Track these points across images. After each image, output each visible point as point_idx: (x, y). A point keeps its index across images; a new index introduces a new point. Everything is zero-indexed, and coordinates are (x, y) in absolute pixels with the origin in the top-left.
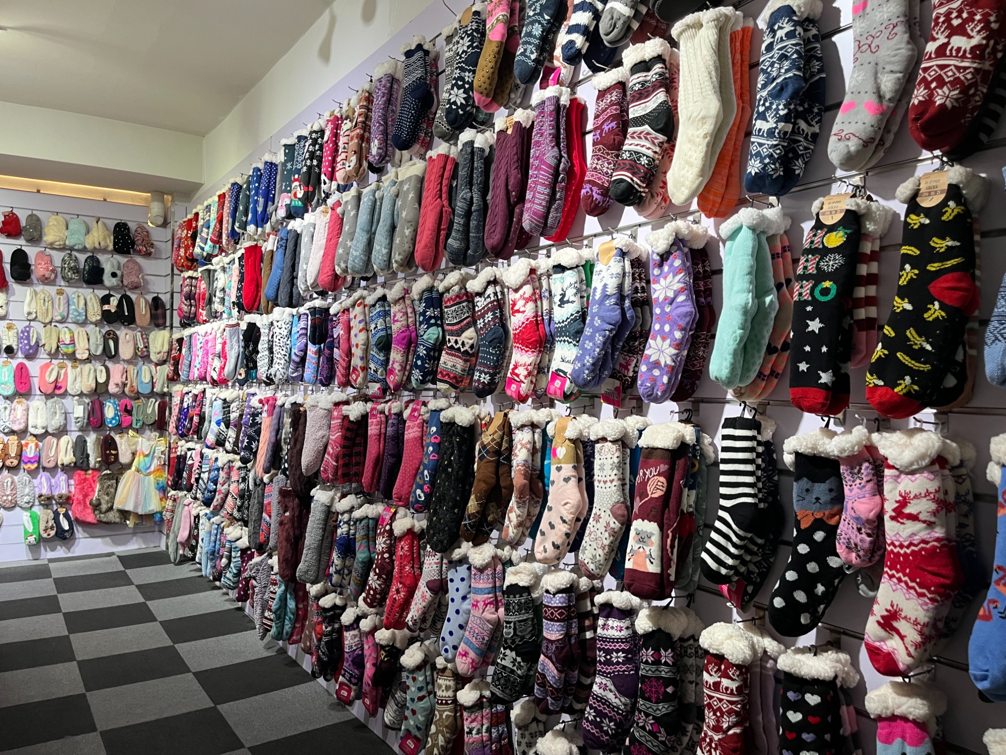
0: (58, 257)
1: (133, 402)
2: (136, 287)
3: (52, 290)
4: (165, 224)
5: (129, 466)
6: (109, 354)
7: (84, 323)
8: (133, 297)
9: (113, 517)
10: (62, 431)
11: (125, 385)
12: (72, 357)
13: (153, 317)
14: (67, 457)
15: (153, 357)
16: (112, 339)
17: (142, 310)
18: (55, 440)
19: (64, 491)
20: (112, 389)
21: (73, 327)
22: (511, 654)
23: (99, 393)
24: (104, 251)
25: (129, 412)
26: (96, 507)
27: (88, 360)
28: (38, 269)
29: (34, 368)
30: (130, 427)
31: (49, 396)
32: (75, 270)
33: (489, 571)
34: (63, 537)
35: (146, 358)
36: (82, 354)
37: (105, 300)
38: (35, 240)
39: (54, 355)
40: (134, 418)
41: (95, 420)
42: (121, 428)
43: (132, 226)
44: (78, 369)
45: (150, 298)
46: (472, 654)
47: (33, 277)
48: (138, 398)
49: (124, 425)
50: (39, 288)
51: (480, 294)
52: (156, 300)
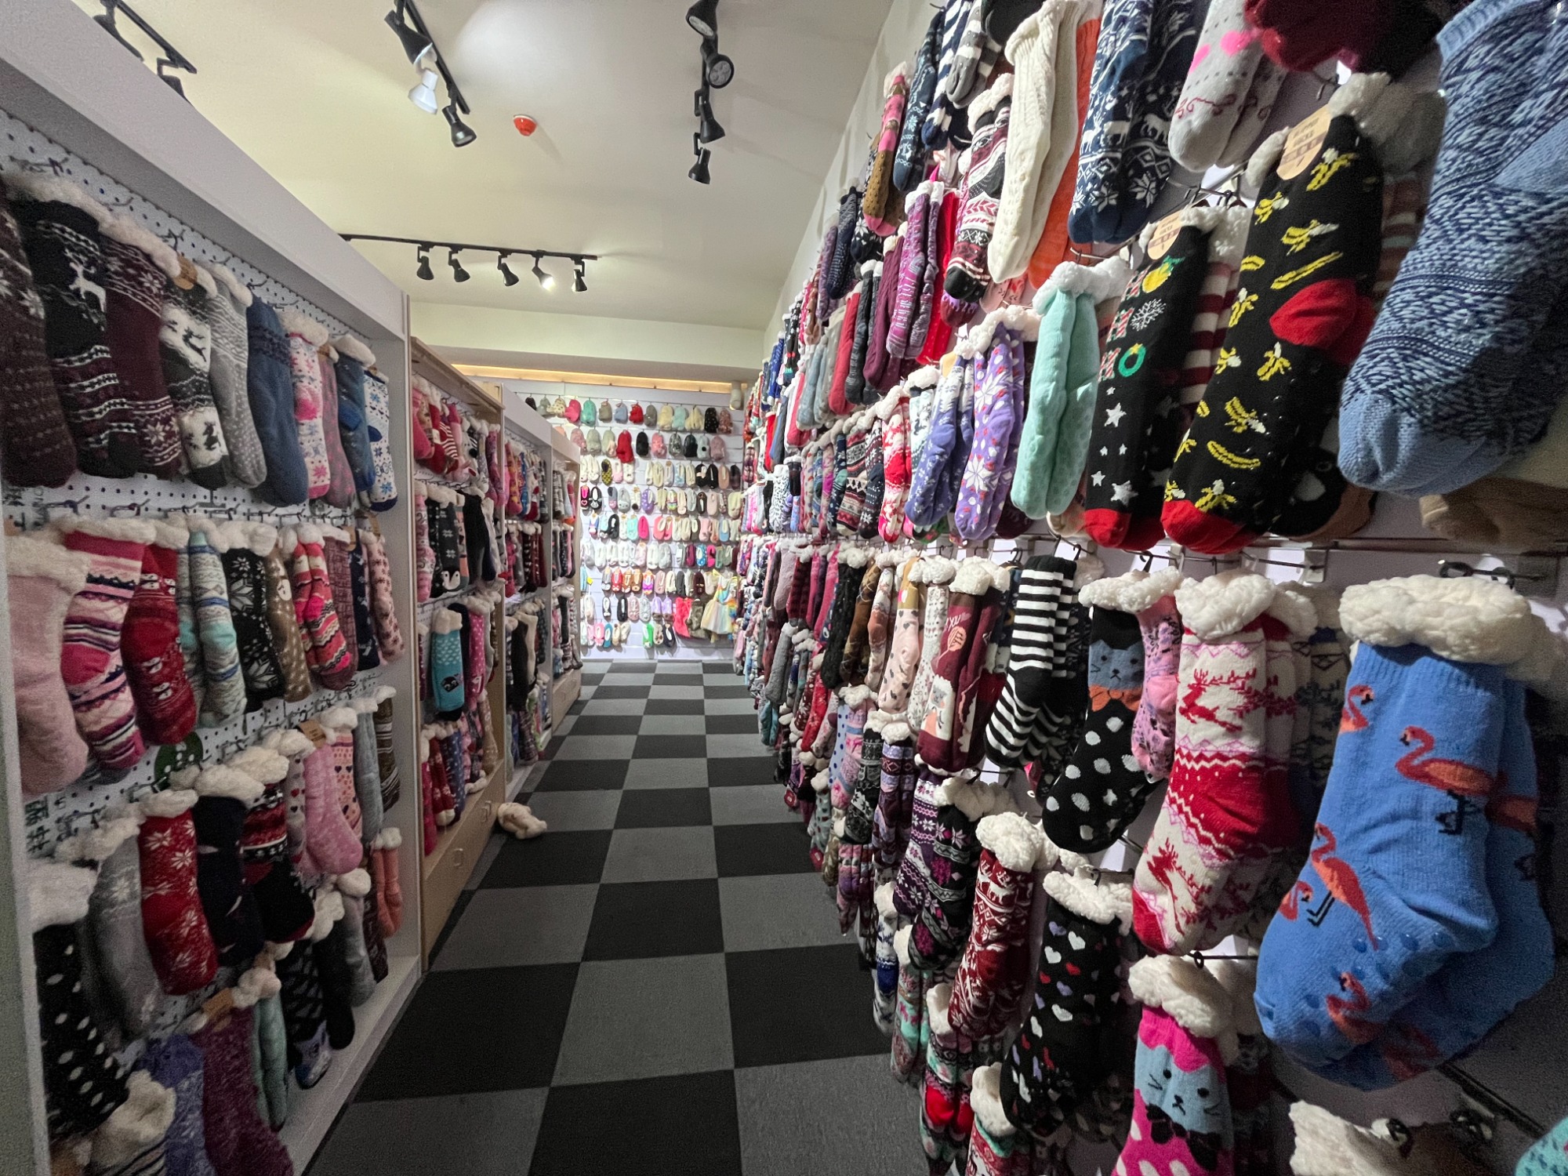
0: (667, 437)
1: (715, 548)
2: (719, 459)
3: (663, 462)
4: (741, 407)
5: (711, 597)
6: (701, 511)
7: (684, 487)
8: (718, 465)
9: (700, 634)
10: (668, 568)
11: (710, 534)
12: (675, 512)
13: (732, 481)
14: (671, 588)
15: (731, 513)
16: (703, 499)
17: (724, 477)
18: (664, 574)
19: (669, 612)
20: (702, 537)
21: (676, 490)
22: (862, 798)
23: (693, 540)
24: (698, 431)
25: (713, 555)
26: (690, 625)
27: (687, 515)
28: (654, 446)
29: (651, 520)
30: (713, 567)
31: (661, 541)
32: (678, 446)
33: (860, 713)
34: (669, 645)
35: (726, 514)
36: (682, 511)
37: (698, 469)
38: (652, 424)
39: (664, 510)
40: (716, 560)
41: (690, 561)
42: (708, 568)
43: (719, 410)
44: (680, 522)
45: (729, 466)
46: (843, 790)
47: (652, 452)
48: (719, 545)
49: (710, 565)
50: (655, 460)
51: (869, 431)
52: (734, 468)
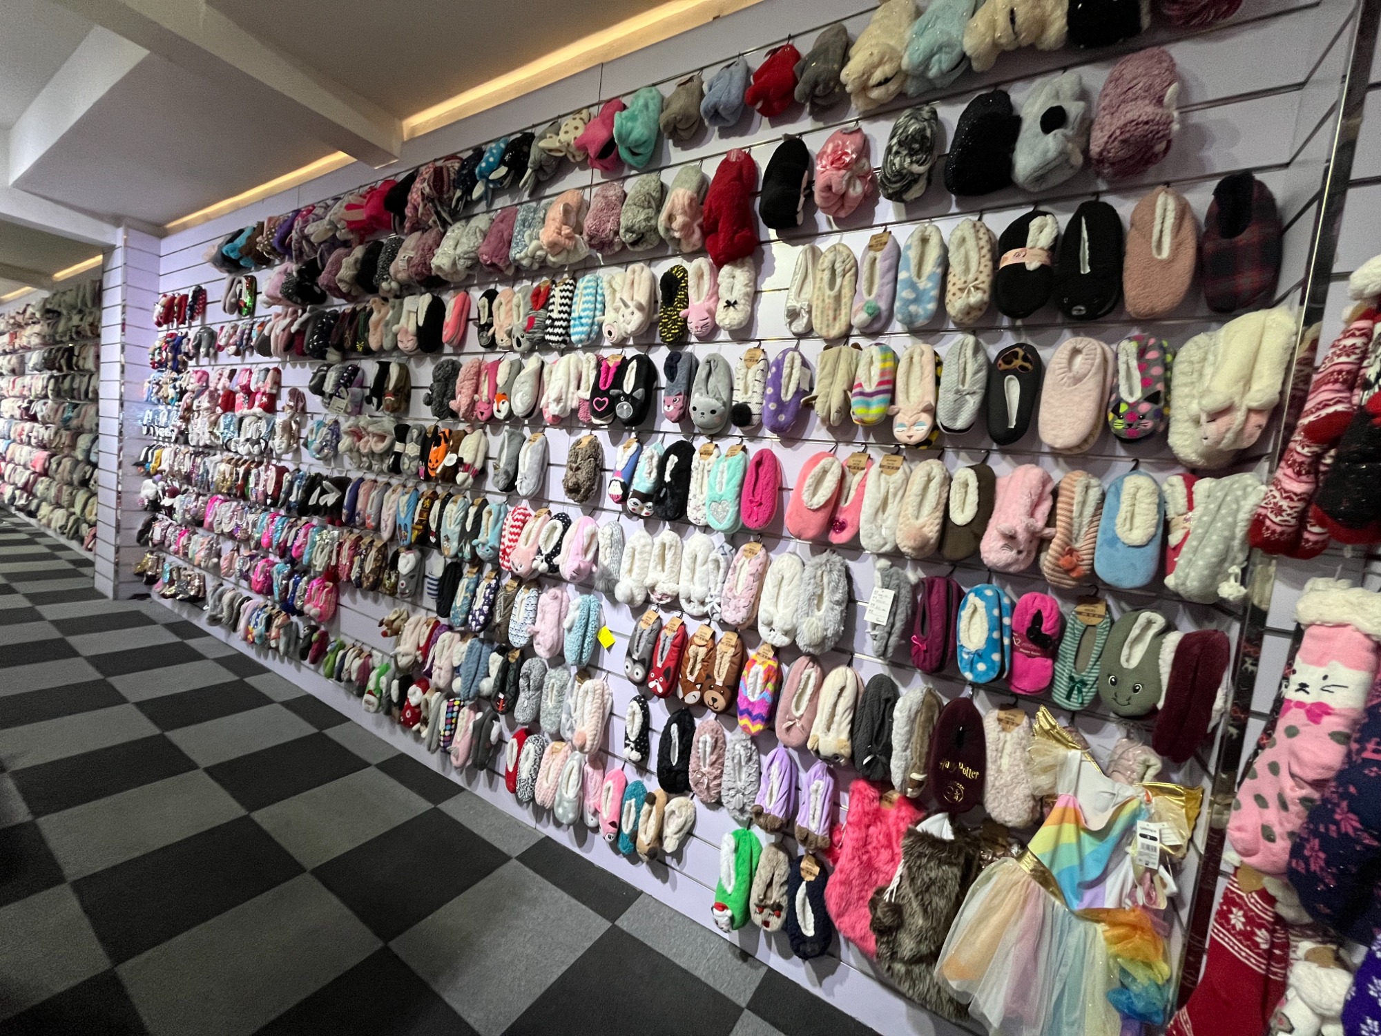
1: (1066, 608)
6: (1001, 429)
7: (932, 327)
10: (833, 653)
11: (1041, 542)
12: (883, 429)
13: (1212, 267)
15: (1182, 441)
16: (1019, 373)
18: (813, 673)
20: (993, 550)
21: (898, 343)
23: (950, 558)
25: (1045, 642)
30: (1043, 696)
35: (1149, 443)
37: (1012, 237)
39: (843, 427)
40: (1064, 669)
42: (1011, 694)
44: (898, 476)
48: (1093, 599)
49: (1023, 685)
52: (1238, 196)
